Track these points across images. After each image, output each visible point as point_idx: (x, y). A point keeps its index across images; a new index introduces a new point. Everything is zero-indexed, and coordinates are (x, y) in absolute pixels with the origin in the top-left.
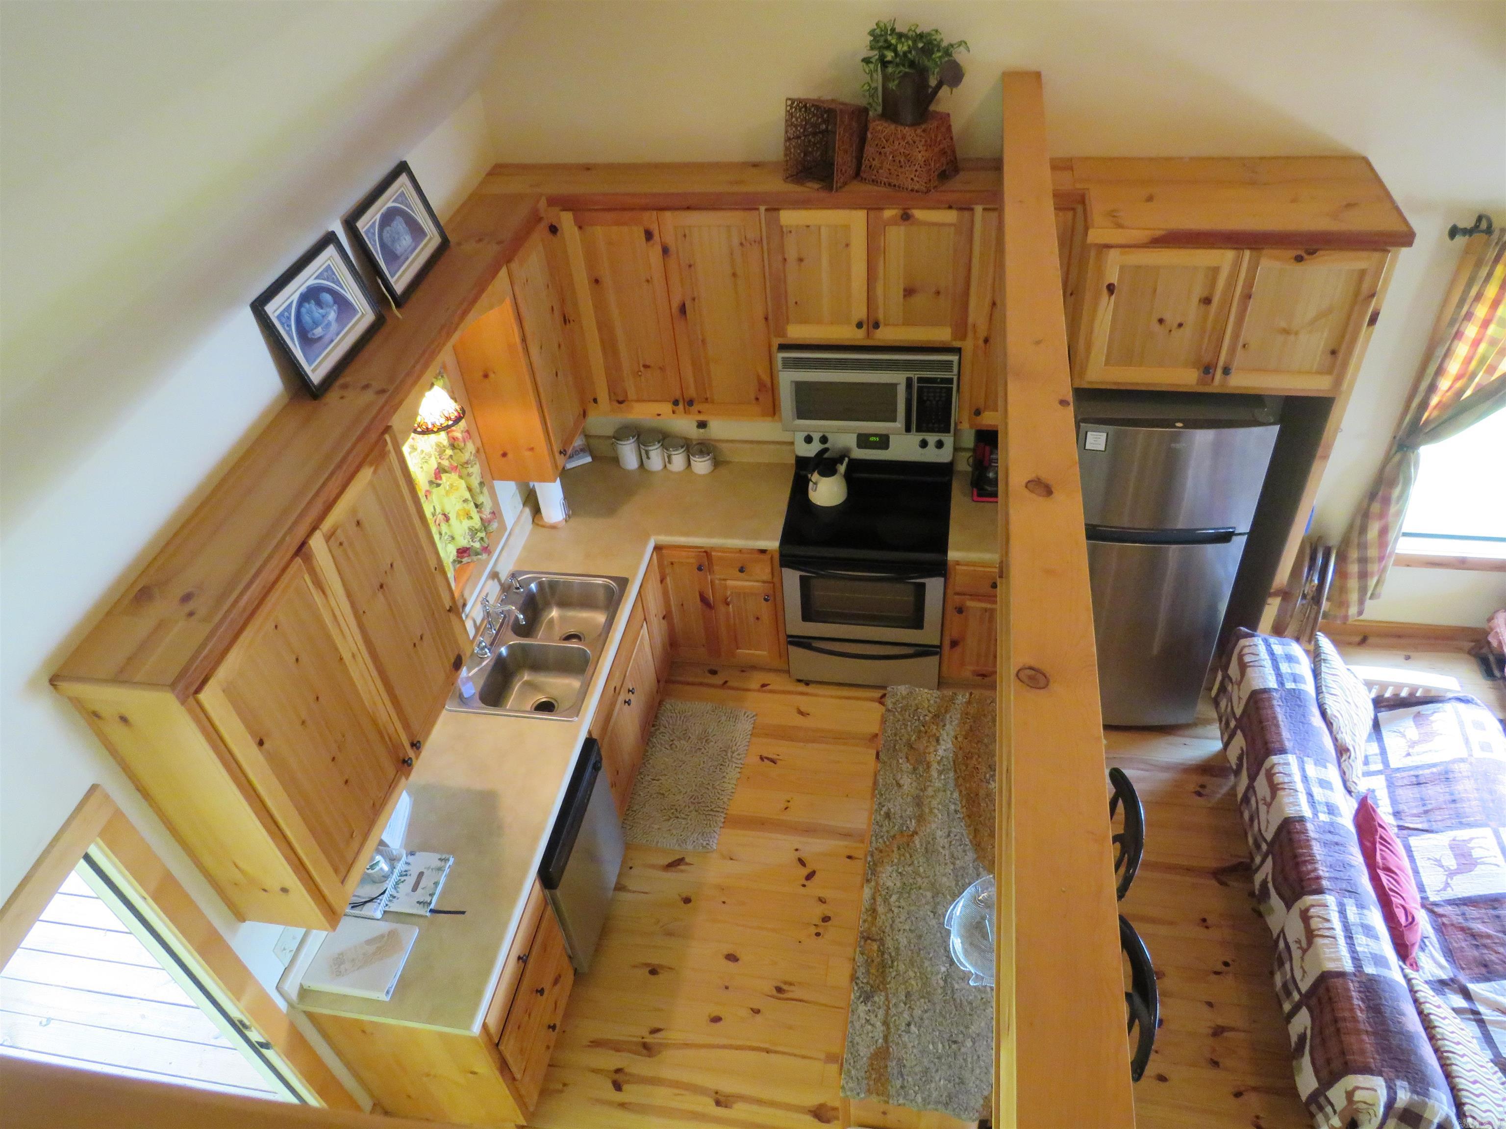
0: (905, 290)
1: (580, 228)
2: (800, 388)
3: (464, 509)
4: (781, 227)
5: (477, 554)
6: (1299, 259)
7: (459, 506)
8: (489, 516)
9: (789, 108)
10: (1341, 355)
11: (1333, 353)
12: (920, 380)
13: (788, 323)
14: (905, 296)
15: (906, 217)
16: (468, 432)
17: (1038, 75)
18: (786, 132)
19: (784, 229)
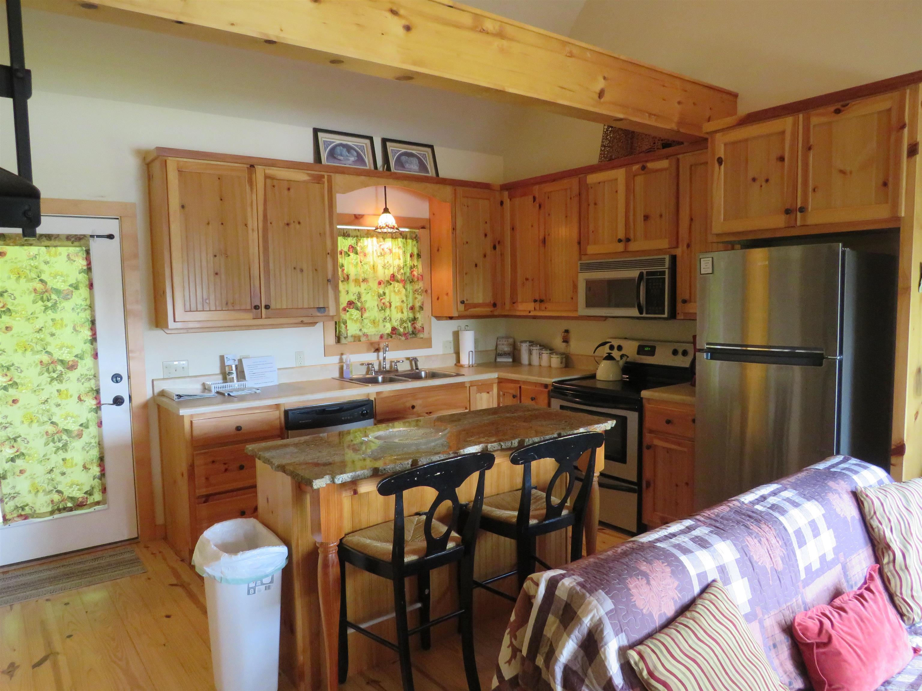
0: (644, 216)
1: (510, 200)
2: (590, 284)
3: (401, 306)
4: (587, 185)
5: (400, 335)
6: (838, 111)
7: (399, 304)
8: (420, 328)
9: (605, 130)
10: (890, 185)
11: (885, 184)
12: (648, 273)
13: (588, 244)
14: (645, 220)
15: (644, 168)
16: (422, 276)
17: (736, 96)
18: (602, 142)
19: (589, 186)
